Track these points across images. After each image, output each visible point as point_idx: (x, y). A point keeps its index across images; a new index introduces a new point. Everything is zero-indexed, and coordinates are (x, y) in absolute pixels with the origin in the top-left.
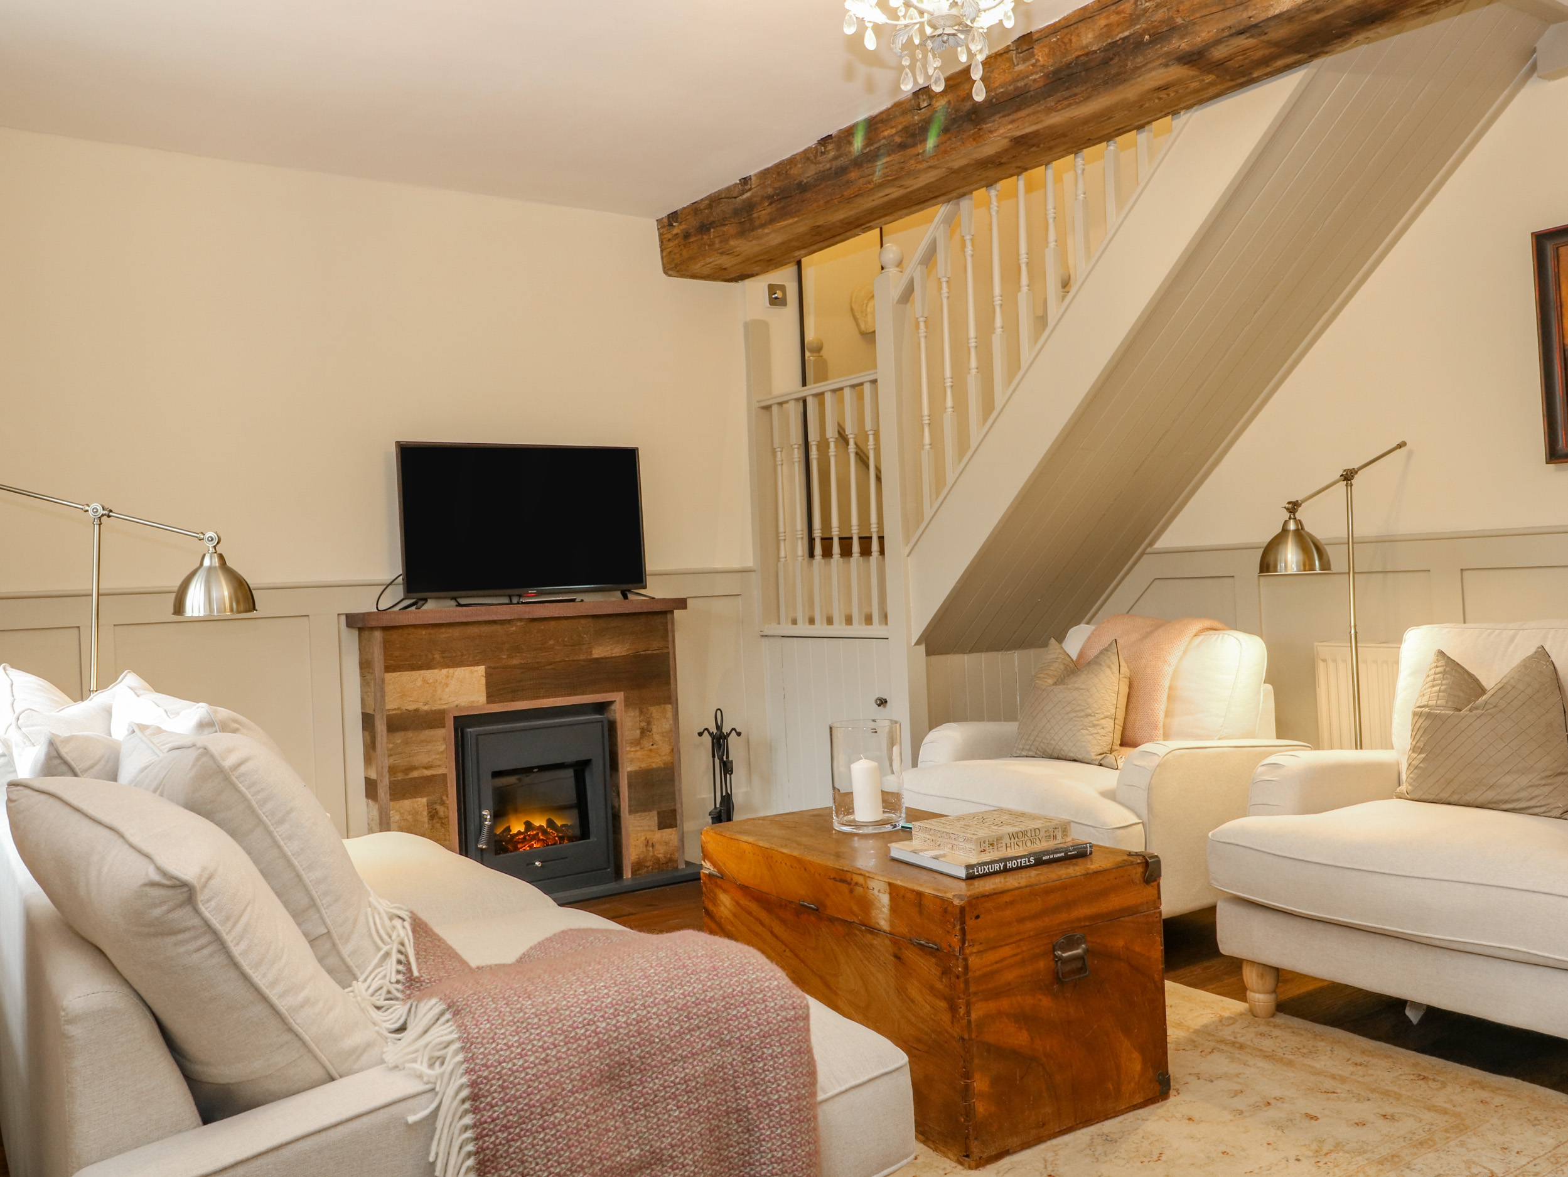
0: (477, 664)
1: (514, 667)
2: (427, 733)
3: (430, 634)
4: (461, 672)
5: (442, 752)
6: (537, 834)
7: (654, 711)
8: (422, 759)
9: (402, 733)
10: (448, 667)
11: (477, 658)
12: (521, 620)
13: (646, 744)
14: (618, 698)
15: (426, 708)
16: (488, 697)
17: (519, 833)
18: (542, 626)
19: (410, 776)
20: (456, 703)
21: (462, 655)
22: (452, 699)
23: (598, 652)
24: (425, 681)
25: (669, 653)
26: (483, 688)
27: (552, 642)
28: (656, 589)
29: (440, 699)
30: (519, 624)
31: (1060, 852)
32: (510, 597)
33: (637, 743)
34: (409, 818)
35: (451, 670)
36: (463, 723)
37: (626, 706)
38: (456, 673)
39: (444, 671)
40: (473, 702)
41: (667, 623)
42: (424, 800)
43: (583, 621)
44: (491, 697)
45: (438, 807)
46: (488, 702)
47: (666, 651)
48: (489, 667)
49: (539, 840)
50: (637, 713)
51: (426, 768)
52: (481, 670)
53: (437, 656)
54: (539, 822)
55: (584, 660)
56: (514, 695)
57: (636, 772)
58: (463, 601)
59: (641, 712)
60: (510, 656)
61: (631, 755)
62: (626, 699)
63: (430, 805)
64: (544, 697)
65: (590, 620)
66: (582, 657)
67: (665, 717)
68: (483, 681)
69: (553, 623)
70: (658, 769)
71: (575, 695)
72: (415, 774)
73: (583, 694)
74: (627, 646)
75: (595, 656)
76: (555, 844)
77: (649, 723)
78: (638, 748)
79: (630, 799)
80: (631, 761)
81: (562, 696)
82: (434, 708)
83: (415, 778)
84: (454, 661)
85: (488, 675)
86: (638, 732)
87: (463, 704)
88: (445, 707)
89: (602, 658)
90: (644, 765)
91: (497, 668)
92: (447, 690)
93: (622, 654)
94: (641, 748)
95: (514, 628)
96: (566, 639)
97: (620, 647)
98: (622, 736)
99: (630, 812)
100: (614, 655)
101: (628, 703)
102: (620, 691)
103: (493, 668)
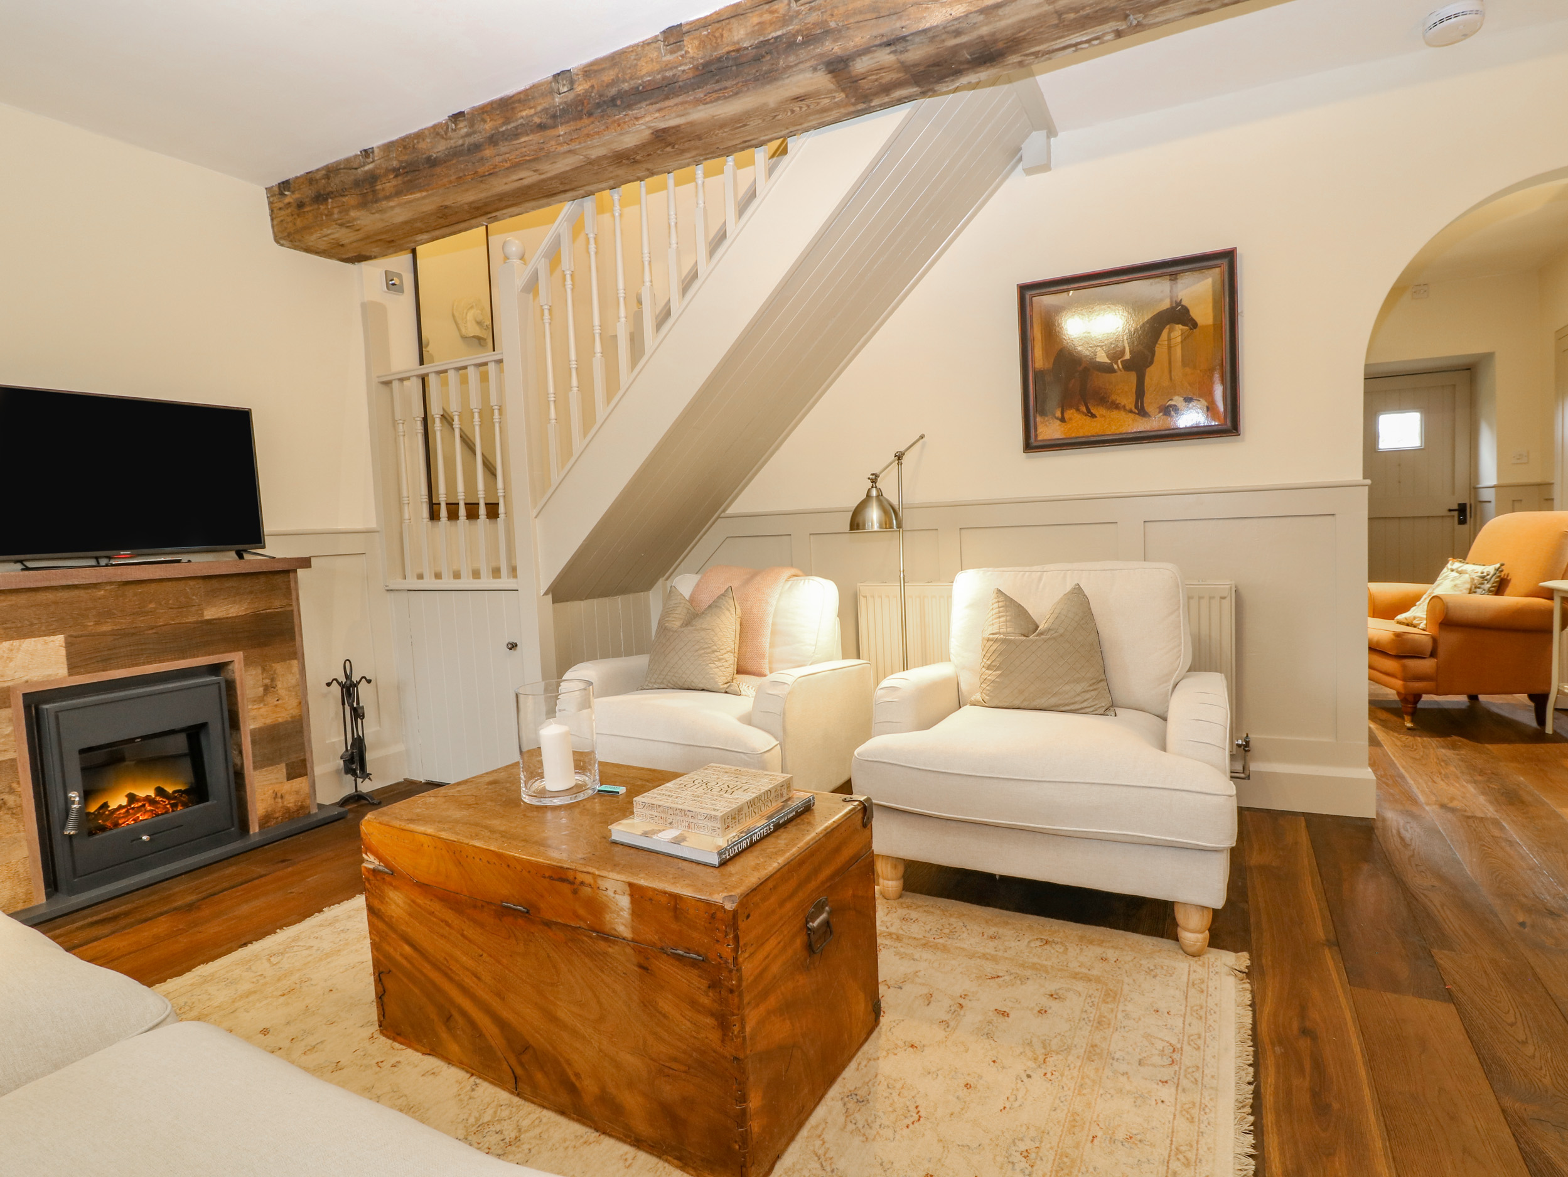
0: (54, 633)
1: (104, 634)
4: (32, 644)
5: (8, 735)
6: (144, 805)
7: (279, 667)
10: (12, 639)
11: (54, 627)
12: (111, 583)
13: (271, 700)
14: (236, 658)
16: (70, 669)
17: (120, 807)
18: (139, 589)
20: (25, 678)
21: (32, 624)
22: (17, 675)
23: (210, 614)
25: (292, 611)
26: (64, 660)
27: (152, 605)
28: (275, 548)
29: (3, 676)
30: (108, 587)
31: (791, 812)
32: (97, 558)
33: (261, 700)
35: (16, 643)
36: (39, 700)
37: (246, 665)
38: (24, 646)
39: (7, 644)
40: (50, 675)
41: (289, 581)
43: (192, 583)
44: (73, 669)
45: (6, 796)
46: (70, 674)
47: (290, 609)
48: (71, 636)
50: (259, 670)
52: (59, 640)
54: (146, 791)
55: (194, 623)
56: (106, 662)
57: (260, 729)
58: (30, 564)
59: (264, 670)
60: (97, 623)
61: (253, 713)
62: (246, 658)
64: (144, 664)
65: (201, 581)
66: (192, 619)
67: (291, 673)
68: (63, 652)
69: (153, 586)
70: (287, 722)
71: (183, 658)
73: (194, 656)
74: (245, 606)
75: (207, 617)
76: (166, 813)
77: (273, 680)
78: (262, 705)
79: (254, 756)
80: (254, 718)
81: (168, 660)
84: (21, 632)
85: (69, 645)
86: (261, 689)
87: (35, 679)
88: (9, 684)
89: (215, 619)
90: (269, 721)
91: (81, 636)
92: (12, 664)
93: (240, 614)
94: (265, 705)
95: (102, 592)
96: (170, 602)
97: (237, 607)
98: (243, 695)
99: (255, 768)
100: (230, 615)
101: (248, 662)
102: (239, 650)
103: (76, 637)
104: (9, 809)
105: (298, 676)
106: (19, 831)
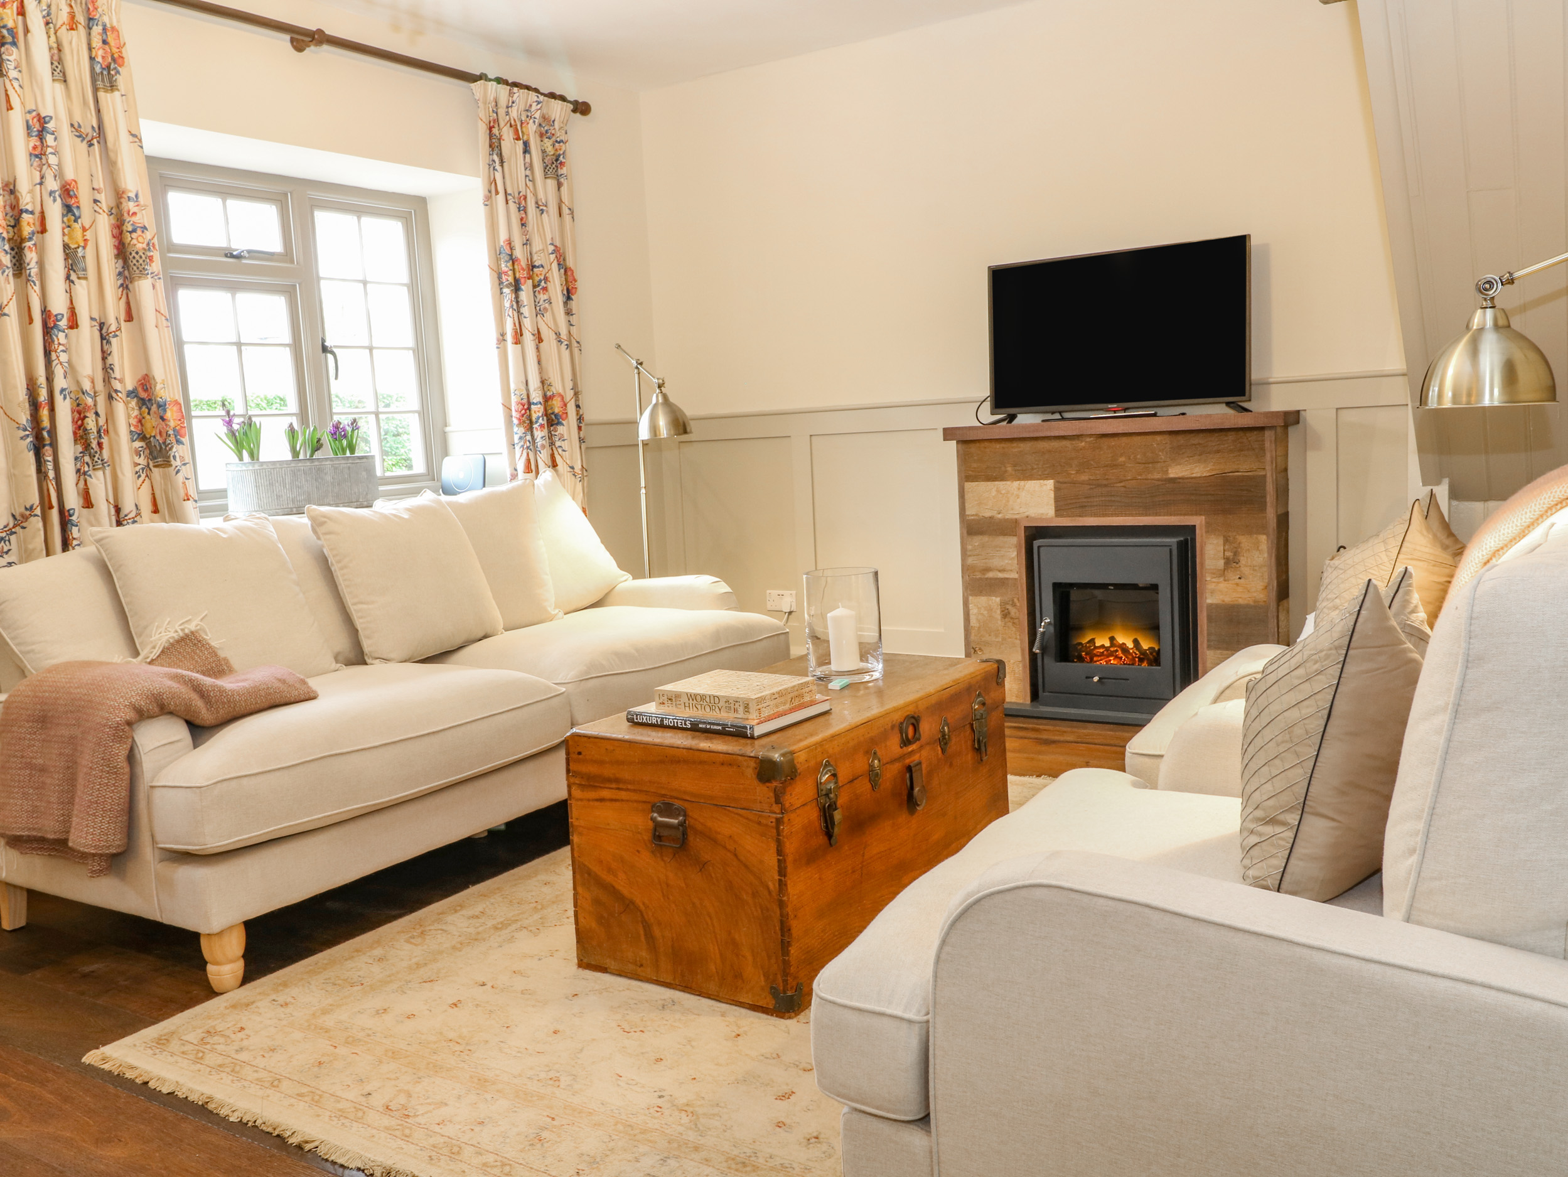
0: (1046, 478)
1: (1083, 483)
2: (1000, 540)
3: (1003, 448)
4: (1032, 485)
5: (1013, 558)
6: (1117, 651)
7: (1244, 541)
8: (996, 562)
9: (980, 537)
10: (1019, 479)
11: (1046, 472)
12: (1090, 436)
13: (1233, 576)
14: (1198, 521)
15: (1000, 516)
16: (1056, 511)
17: (1103, 646)
18: (1113, 442)
19: (986, 576)
20: (1026, 514)
21: (1033, 469)
22: (1022, 510)
23: (1175, 472)
24: (998, 491)
25: (1265, 476)
26: (1052, 502)
27: (1122, 459)
29: (1012, 509)
30: (1087, 440)
31: (718, 725)
33: (1222, 573)
34: (985, 613)
35: (1022, 483)
36: (1035, 534)
37: (1207, 532)
38: (1027, 486)
39: (1016, 484)
40: (1042, 514)
41: (1264, 440)
42: (998, 599)
43: (1158, 438)
44: (1059, 511)
45: (1008, 607)
46: (1057, 515)
47: (1262, 473)
48: (1058, 482)
49: (1116, 657)
50: (1221, 541)
51: (1000, 571)
52: (1050, 484)
53: (1009, 469)
54: (1125, 639)
55: (1158, 480)
56: (1083, 509)
57: (1217, 606)
58: (1066, 415)
59: (1226, 540)
60: (1078, 472)
61: (1213, 587)
62: (1208, 524)
63: (1003, 604)
64: (1112, 515)
65: (1166, 437)
66: (1157, 476)
67: (1258, 549)
68: (1052, 495)
69: (1124, 440)
70: (1247, 606)
71: (1146, 515)
72: (990, 575)
73: (1156, 514)
74: (1210, 466)
75: (1172, 476)
76: (1133, 664)
77: (1236, 554)
78: (1222, 579)
79: (1209, 634)
80: (1213, 592)
81: (1132, 515)
82: (1007, 517)
83: (991, 579)
84: (1026, 474)
85: (1057, 490)
86: (1223, 562)
87: (1033, 515)
88: (1017, 516)
89: (1180, 478)
90: (1228, 600)
91: (1065, 483)
92: (1019, 500)
93: (1205, 475)
94: (1225, 580)
95: (1083, 444)
96: (1138, 457)
97: (1202, 466)
98: (1202, 564)
99: (1209, 647)
100: (1194, 475)
101: (1210, 529)
102: (1201, 515)
103: (1061, 483)
104: (1012, 618)
105: (1266, 555)
106: (1016, 639)
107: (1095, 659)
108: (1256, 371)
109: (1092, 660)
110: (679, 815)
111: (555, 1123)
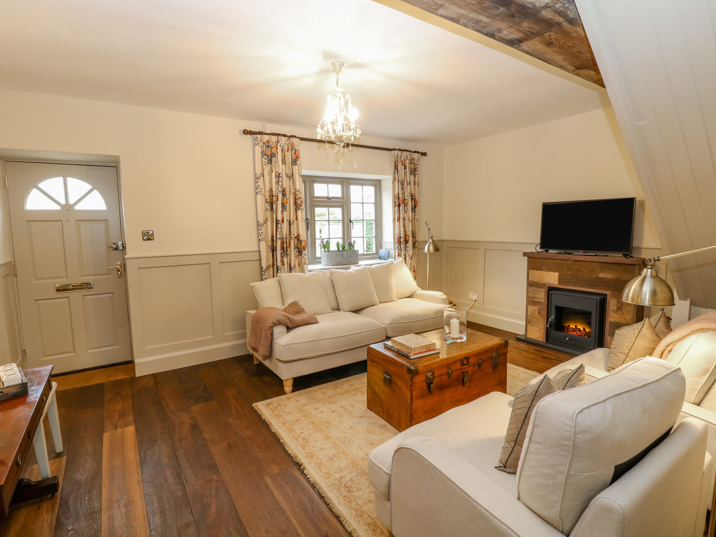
0: (556, 272)
1: (568, 275)
2: (539, 289)
3: (542, 260)
4: (551, 273)
5: (543, 296)
6: (577, 330)
8: (537, 296)
9: (533, 287)
11: (556, 270)
12: (572, 260)
13: (620, 313)
14: (608, 293)
15: (540, 282)
16: (559, 282)
17: (572, 328)
18: (580, 263)
19: (534, 300)
20: (549, 282)
21: (552, 268)
22: (547, 281)
23: (601, 275)
24: (540, 274)
26: (557, 280)
27: (583, 269)
29: (544, 280)
30: (571, 261)
33: (616, 312)
34: (533, 311)
35: (548, 272)
36: (551, 289)
37: (611, 297)
38: (549, 273)
39: (546, 272)
40: (554, 283)
41: (635, 269)
42: (537, 308)
43: (596, 263)
44: (560, 283)
45: (541, 311)
46: (559, 284)
49: (576, 333)
50: (616, 301)
51: (539, 299)
52: (557, 274)
53: (544, 267)
54: (580, 327)
55: (595, 277)
56: (568, 284)
57: (613, 322)
59: (618, 301)
60: (567, 271)
61: (612, 315)
62: (612, 294)
63: (539, 309)
64: (578, 287)
65: (600, 264)
68: (558, 277)
69: (584, 263)
71: (590, 288)
72: (535, 300)
73: (593, 289)
74: (614, 275)
75: (600, 276)
76: (582, 336)
77: (621, 306)
78: (615, 314)
79: (609, 331)
80: (612, 317)
81: (585, 288)
82: (542, 282)
83: (535, 301)
84: (549, 270)
85: (559, 276)
86: (616, 308)
87: (551, 283)
88: (545, 283)
89: (602, 278)
90: (617, 321)
91: (562, 274)
92: (546, 278)
93: (612, 278)
94: (617, 314)
95: (569, 262)
96: (588, 269)
97: (611, 275)
98: (609, 307)
99: (609, 335)
100: (608, 277)
101: (612, 296)
102: (610, 291)
103: (561, 274)
104: (541, 314)
105: (633, 308)
106: (542, 321)
107: (569, 332)
108: (635, 244)
109: (568, 332)
110: (390, 376)
111: (338, 455)
